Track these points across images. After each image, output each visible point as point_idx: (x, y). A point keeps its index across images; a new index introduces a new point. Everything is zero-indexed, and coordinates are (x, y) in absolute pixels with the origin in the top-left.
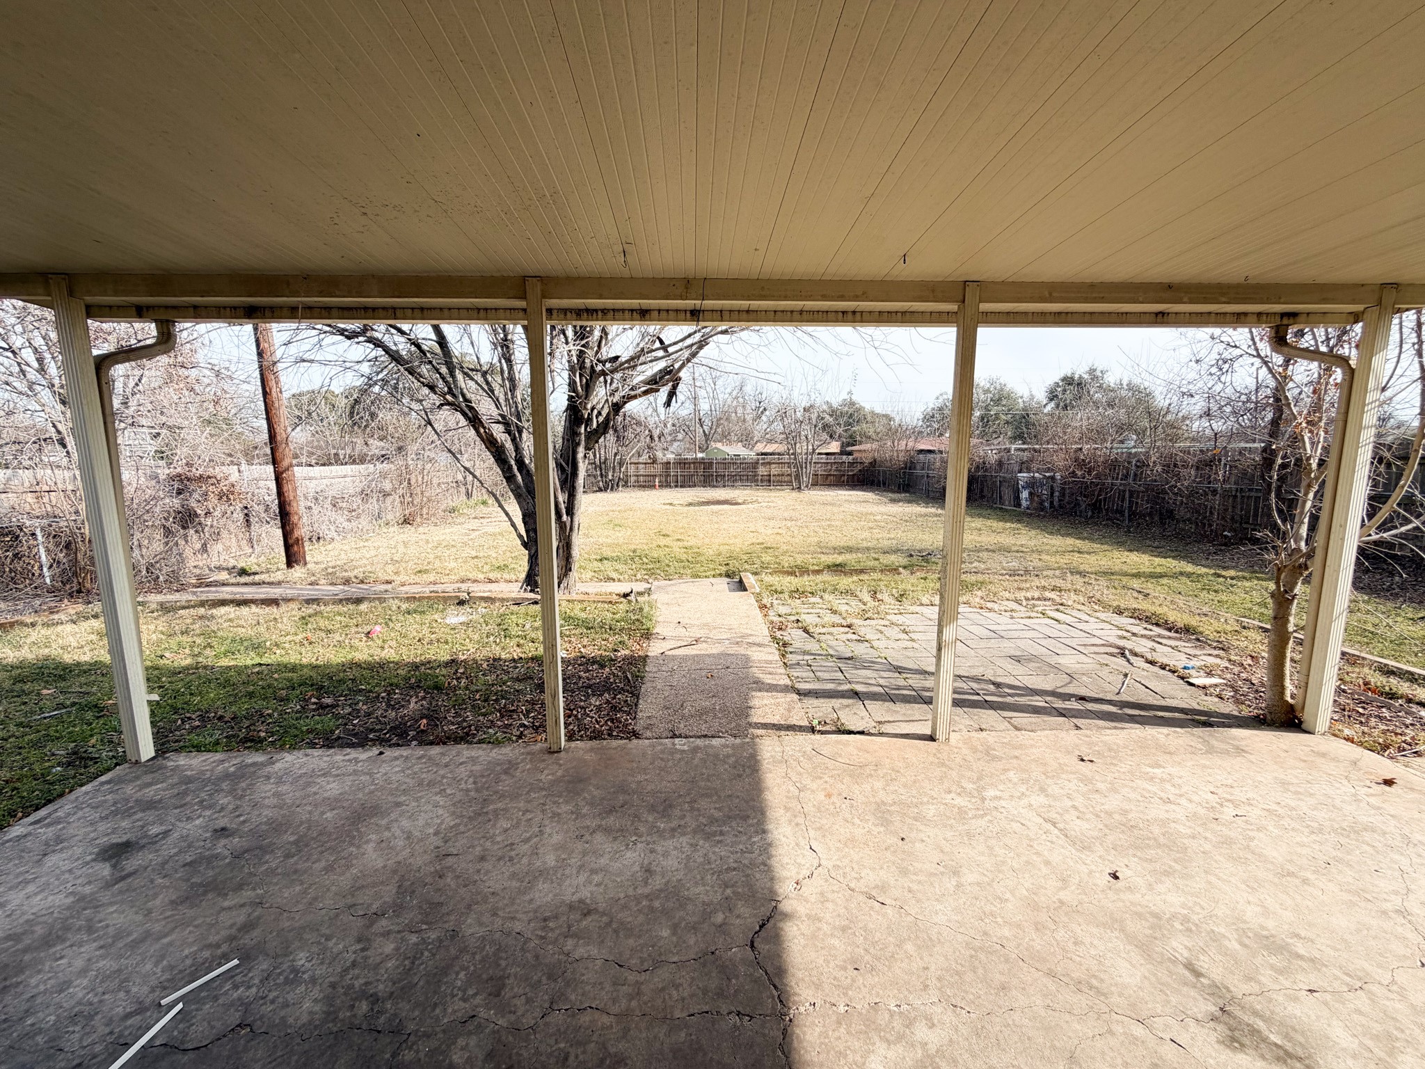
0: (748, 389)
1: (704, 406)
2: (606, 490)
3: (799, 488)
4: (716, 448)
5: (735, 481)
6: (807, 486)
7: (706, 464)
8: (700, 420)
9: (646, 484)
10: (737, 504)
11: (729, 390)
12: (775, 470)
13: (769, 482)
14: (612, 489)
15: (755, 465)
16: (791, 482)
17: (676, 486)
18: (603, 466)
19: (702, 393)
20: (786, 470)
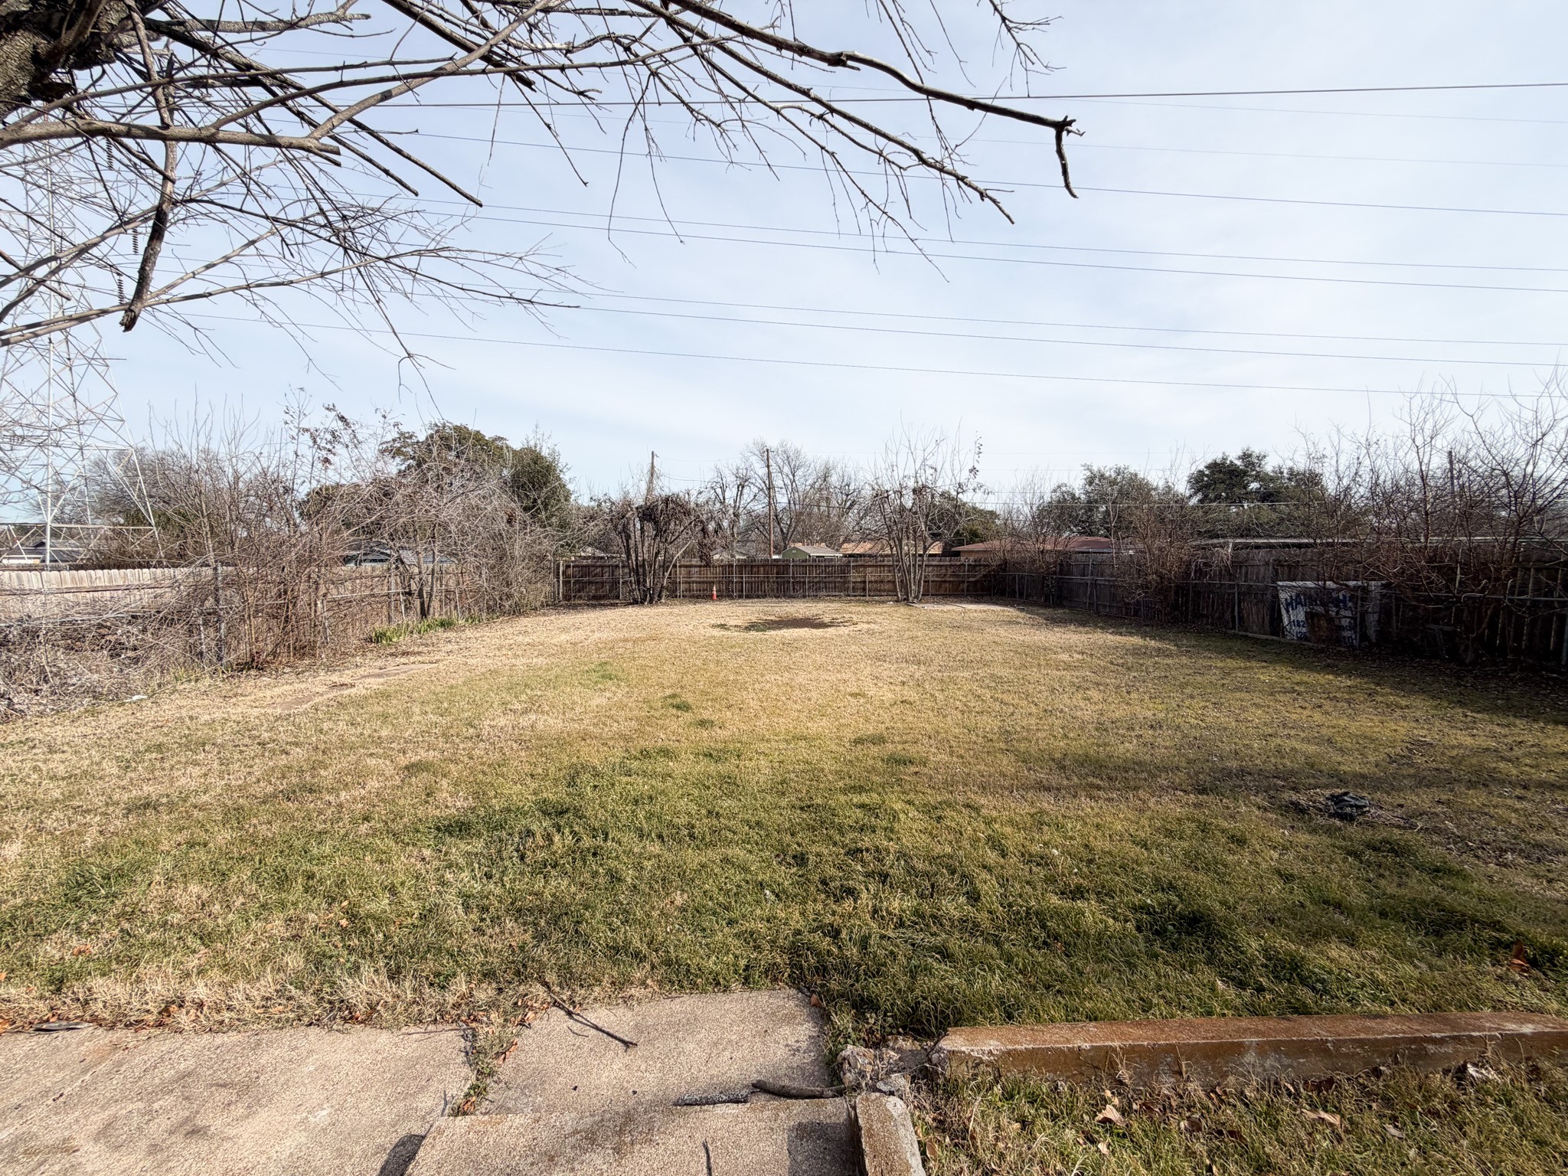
0: (834, 480)
1: (782, 500)
2: (642, 603)
3: (907, 599)
4: (795, 548)
5: (818, 589)
6: (916, 597)
7: (781, 568)
8: (776, 516)
9: (700, 594)
10: (822, 625)
11: (810, 482)
12: (871, 575)
13: (864, 592)
14: (651, 602)
15: (844, 569)
16: (895, 590)
17: (740, 597)
18: (641, 570)
19: (778, 482)
20: (886, 575)
